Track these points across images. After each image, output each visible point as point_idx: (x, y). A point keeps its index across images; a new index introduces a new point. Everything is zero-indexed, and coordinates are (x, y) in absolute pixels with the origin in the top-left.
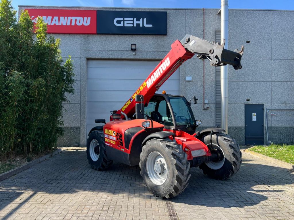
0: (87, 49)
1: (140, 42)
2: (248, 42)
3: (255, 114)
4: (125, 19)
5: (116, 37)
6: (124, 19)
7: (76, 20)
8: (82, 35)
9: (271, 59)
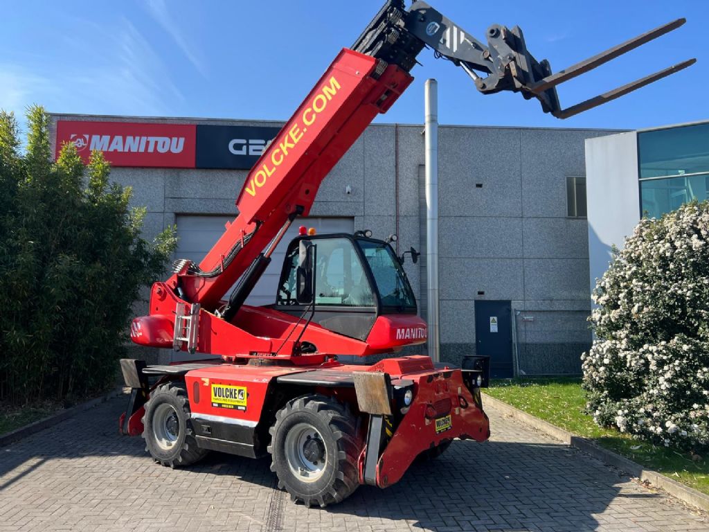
0: (176, 196)
2: (479, 186)
3: (496, 318)
4: (251, 142)
5: (233, 174)
6: (248, 142)
7: (156, 143)
8: (167, 171)
9: (522, 217)
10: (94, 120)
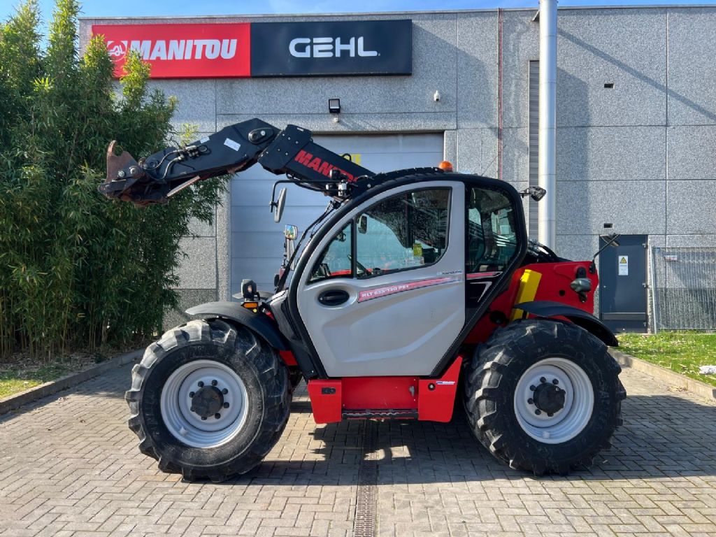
0: (230, 112)
1: (350, 93)
2: (609, 86)
3: (626, 258)
5: (295, 82)
6: (312, 40)
7: (204, 47)
8: (219, 82)
9: (667, 126)
10: (133, 23)
